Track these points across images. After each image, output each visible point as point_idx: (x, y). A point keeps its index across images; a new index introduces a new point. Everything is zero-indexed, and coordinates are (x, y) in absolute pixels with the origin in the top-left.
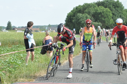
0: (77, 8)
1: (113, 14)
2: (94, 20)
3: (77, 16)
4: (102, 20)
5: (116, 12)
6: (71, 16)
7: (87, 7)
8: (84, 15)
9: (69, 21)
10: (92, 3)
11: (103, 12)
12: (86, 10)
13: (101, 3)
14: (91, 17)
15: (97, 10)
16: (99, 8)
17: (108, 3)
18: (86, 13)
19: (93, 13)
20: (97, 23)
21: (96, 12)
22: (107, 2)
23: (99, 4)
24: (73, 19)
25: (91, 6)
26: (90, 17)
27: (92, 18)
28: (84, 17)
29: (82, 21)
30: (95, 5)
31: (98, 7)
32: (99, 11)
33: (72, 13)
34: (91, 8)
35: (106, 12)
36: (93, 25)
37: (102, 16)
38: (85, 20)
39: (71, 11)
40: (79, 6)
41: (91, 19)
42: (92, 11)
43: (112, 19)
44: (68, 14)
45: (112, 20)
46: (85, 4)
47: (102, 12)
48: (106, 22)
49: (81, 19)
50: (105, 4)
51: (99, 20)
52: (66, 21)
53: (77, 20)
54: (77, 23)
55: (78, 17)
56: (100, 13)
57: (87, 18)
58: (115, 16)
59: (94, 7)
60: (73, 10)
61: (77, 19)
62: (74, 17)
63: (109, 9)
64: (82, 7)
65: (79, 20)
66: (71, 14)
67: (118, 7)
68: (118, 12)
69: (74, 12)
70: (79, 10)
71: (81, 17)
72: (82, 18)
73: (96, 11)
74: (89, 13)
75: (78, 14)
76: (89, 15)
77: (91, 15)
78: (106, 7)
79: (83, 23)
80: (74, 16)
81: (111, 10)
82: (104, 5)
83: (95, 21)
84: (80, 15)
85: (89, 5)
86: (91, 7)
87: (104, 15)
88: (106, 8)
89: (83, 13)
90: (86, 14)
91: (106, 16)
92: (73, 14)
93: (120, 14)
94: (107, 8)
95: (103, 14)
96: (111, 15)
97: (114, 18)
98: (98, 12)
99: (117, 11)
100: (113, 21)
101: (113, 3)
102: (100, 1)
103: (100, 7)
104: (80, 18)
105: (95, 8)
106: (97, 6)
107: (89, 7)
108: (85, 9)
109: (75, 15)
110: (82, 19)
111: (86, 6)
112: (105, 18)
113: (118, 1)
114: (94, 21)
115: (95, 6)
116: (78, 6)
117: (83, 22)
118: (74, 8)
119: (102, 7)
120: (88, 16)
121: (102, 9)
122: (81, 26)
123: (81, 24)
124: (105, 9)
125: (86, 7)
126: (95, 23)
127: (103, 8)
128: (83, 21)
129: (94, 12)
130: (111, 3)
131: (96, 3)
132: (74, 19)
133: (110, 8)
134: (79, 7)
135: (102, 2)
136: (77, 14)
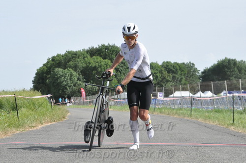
0: (53, 59)
2: (85, 80)
3: (54, 72)
5: (122, 67)
6: (43, 73)
7: (73, 57)
8: (66, 71)
9: (40, 81)
10: (80, 51)
11: (100, 66)
12: (71, 63)
13: (95, 51)
14: (79, 75)
15: (90, 63)
16: (94, 59)
17: (109, 52)
18: (70, 67)
19: (82, 67)
20: (89, 86)
21: (88, 67)
22: (106, 49)
23: (93, 52)
24: (48, 79)
25: (79, 55)
26: (77, 74)
27: (81, 76)
28: (66, 74)
29: (62, 82)
30: (86, 53)
31: (92, 57)
32: (93, 64)
33: (45, 67)
34: (78, 60)
35: (105, 66)
36: (82, 89)
38: (68, 79)
39: (44, 65)
40: (58, 55)
41: (80, 78)
42: (81, 65)
43: (116, 79)
44: (37, 70)
46: (68, 52)
47: (97, 66)
49: (61, 78)
50: (103, 52)
51: (92, 80)
52: (34, 82)
53: (55, 80)
54: (55, 84)
55: (57, 75)
56: (95, 68)
57: (71, 75)
58: (121, 73)
59: (84, 58)
60: (48, 62)
61: (54, 77)
62: (49, 75)
63: (110, 61)
64: (63, 57)
65: (58, 79)
66: (44, 69)
68: (125, 67)
69: (49, 66)
70: (58, 62)
71: (61, 74)
72: (62, 76)
73: (88, 65)
74: (75, 68)
75: (56, 69)
76: (75, 70)
77: (78, 72)
78: (105, 58)
79: (66, 85)
82: (102, 54)
83: (87, 82)
84: (60, 71)
85: (76, 54)
86: (78, 58)
87: (101, 71)
88: (105, 60)
89: (65, 67)
90: (71, 69)
92: (47, 70)
94: (107, 60)
95: (99, 70)
97: (118, 77)
98: (92, 66)
99: (123, 65)
100: (117, 82)
101: (116, 51)
102: (95, 48)
103: (94, 57)
104: (59, 75)
105: (86, 59)
106: (89, 57)
107: (75, 58)
108: (69, 61)
109: (50, 72)
110: (63, 78)
111: (70, 55)
114: (84, 82)
115: (85, 56)
116: (56, 55)
117: (65, 83)
118: (49, 59)
119: (98, 57)
120: (74, 73)
121: (98, 60)
122: (61, 90)
123: (61, 86)
124: (103, 62)
125: (70, 57)
128: (65, 81)
129: (85, 65)
130: (113, 51)
131: (87, 52)
132: (49, 77)
134: (58, 58)
135: (96, 48)
136: (54, 69)
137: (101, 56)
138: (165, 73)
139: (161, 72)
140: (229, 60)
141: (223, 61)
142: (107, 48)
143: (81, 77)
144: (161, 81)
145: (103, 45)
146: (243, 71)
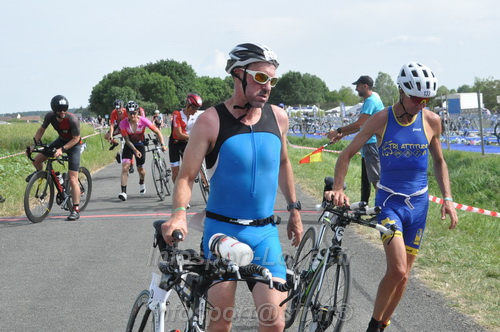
0: (110, 76)
1: (178, 87)
2: (143, 98)
3: (111, 91)
4: (157, 97)
6: (99, 92)
7: (130, 74)
8: (123, 89)
9: (97, 100)
10: (137, 68)
11: (159, 83)
12: (128, 81)
13: (153, 67)
14: (137, 93)
15: (148, 80)
16: (152, 76)
17: (168, 67)
18: (128, 85)
19: (141, 85)
20: (148, 104)
21: (146, 84)
22: (165, 65)
23: (151, 68)
24: (104, 98)
25: (137, 72)
26: (135, 92)
28: (123, 93)
30: (144, 70)
31: (150, 73)
32: (152, 82)
33: (101, 86)
34: (136, 77)
37: (158, 91)
39: (100, 83)
40: (115, 72)
41: (138, 96)
42: (139, 81)
44: (93, 88)
45: (175, 99)
46: (125, 69)
47: (156, 83)
48: (166, 102)
50: (162, 68)
51: (152, 98)
52: (90, 101)
55: (114, 94)
56: (154, 86)
57: (129, 94)
59: (142, 75)
60: (104, 80)
61: (111, 96)
62: (105, 93)
63: (169, 78)
64: (119, 74)
67: (185, 74)
69: (105, 84)
70: (114, 80)
71: (119, 92)
72: (120, 94)
73: (146, 82)
74: (133, 86)
75: (113, 88)
76: (133, 88)
77: (137, 90)
78: (164, 74)
80: (105, 91)
81: (174, 79)
82: (161, 70)
83: (146, 100)
84: (116, 89)
85: (133, 71)
86: (136, 75)
89: (122, 85)
90: (128, 87)
91: (164, 90)
92: (103, 89)
93: (189, 87)
94: (166, 77)
95: (159, 87)
96: (174, 88)
98: (150, 83)
102: (153, 63)
103: (153, 73)
106: (147, 73)
107: (133, 75)
108: (126, 78)
109: (107, 90)
111: (127, 72)
112: (162, 94)
113: (184, 64)
114: (143, 100)
115: (143, 72)
116: (112, 73)
118: (105, 77)
119: (157, 73)
120: (132, 91)
121: (157, 77)
124: (163, 78)
125: (127, 74)
126: (144, 103)
127: (158, 75)
129: (143, 83)
130: (173, 66)
131: (145, 68)
132: (106, 96)
133: (171, 76)
134: (114, 76)
136: (110, 88)
137: (160, 72)
138: (228, 88)
139: (224, 87)
140: (294, 73)
141: (288, 75)
142: (166, 63)
143: (140, 94)
144: (225, 97)
145: (162, 61)
146: (308, 84)
